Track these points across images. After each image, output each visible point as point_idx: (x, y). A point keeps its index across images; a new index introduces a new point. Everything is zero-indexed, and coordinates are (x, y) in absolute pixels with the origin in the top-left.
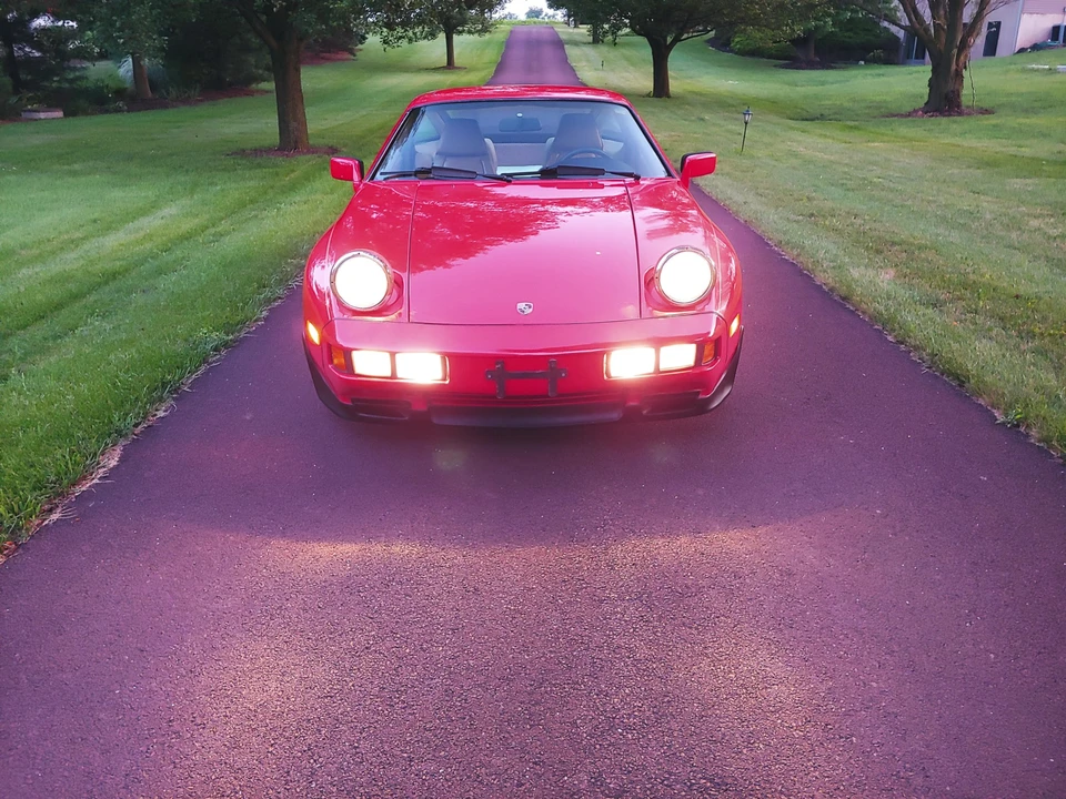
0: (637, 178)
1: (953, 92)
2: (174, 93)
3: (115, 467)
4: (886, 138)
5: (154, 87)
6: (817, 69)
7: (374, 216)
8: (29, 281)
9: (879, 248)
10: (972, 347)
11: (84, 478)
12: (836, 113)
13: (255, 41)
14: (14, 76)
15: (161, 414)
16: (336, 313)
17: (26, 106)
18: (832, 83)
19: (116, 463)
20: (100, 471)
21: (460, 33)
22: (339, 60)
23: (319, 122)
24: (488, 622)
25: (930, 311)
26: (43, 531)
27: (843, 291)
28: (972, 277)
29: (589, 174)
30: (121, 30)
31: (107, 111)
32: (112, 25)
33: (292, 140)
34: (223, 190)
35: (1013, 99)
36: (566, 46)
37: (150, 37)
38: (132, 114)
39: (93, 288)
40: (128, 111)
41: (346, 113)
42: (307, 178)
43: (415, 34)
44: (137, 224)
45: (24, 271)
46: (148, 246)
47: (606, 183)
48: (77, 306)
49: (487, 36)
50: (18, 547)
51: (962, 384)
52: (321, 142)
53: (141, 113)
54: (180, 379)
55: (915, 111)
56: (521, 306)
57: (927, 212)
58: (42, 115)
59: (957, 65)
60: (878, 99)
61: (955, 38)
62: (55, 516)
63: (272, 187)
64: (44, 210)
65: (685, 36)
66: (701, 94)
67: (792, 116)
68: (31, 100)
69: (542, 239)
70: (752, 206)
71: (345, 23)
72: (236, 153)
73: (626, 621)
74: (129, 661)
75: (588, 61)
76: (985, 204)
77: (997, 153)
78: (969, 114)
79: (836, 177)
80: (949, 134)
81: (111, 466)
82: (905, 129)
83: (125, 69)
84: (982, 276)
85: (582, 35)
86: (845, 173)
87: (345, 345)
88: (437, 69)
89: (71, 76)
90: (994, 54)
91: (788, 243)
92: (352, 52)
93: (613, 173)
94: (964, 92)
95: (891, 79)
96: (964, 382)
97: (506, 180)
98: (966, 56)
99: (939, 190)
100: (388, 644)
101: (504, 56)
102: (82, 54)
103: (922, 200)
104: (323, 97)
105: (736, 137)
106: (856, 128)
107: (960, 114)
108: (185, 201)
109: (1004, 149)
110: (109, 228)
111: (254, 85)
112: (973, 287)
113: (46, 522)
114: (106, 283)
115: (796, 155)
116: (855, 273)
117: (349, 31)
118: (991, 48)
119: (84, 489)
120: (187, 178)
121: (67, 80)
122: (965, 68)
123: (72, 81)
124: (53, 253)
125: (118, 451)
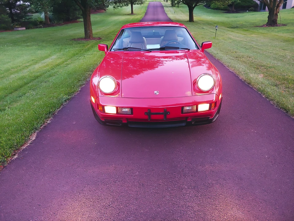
0: (189, 50)
1: (275, 19)
2: (56, 22)
3: (34, 140)
4: (256, 33)
5: (50, 20)
6: (235, 13)
7: (112, 62)
8: (13, 79)
9: (258, 67)
10: (289, 99)
11: (25, 144)
12: (241, 26)
13: (78, 7)
14: (12, 18)
15: (49, 122)
16: (100, 95)
17: (15, 26)
18: (239, 17)
19: (34, 139)
20: (30, 141)
21: (135, 4)
22: (102, 12)
23: (96, 30)
24: (147, 197)
25: (275, 88)
26: (12, 161)
27: (249, 81)
28: (286, 77)
29: (175, 49)
30: (40, 5)
31: (38, 28)
32: (37, 4)
33: (88, 36)
34: (69, 51)
35: (292, 21)
36: (164, 7)
37: (48, 8)
38: (44, 28)
39: (32, 81)
40: (43, 28)
41: (103, 28)
42: (92, 47)
43: (122, 5)
44: (45, 61)
45: (12, 76)
46: (47, 68)
47: (179, 52)
48: (26, 87)
49: (142, 5)
50: (4, 167)
51: (287, 112)
52: (97, 36)
53: (47, 28)
54: (54, 111)
55: (264, 25)
56: (155, 92)
57: (270, 56)
58: (20, 29)
59: (276, 12)
60: (253, 21)
61: (275, 4)
62: (16, 157)
63: (83, 50)
64: (19, 57)
65: (198, 4)
66: (202, 21)
67: (229, 27)
68: (17, 25)
69: (159, 69)
70: (219, 55)
71: (103, 3)
72: (73, 40)
73: (190, 196)
74: (35, 209)
75: (171, 12)
76: (287, 53)
77: (289, 37)
78: (279, 26)
79: (243, 45)
80: (274, 32)
81: (33, 139)
82: (261, 30)
83: (43, 16)
84: (289, 76)
85: (169, 4)
86: (245, 44)
87: (102, 104)
88: (128, 15)
89: (28, 18)
90: (285, 8)
91: (231, 66)
92: (105, 10)
93: (182, 48)
94: (278, 19)
95: (256, 16)
96: (288, 111)
97: (150, 51)
98: (279, 9)
99: (273, 49)
100: (116, 204)
101: (147, 11)
102: (31, 12)
103: (269, 52)
104: (97, 23)
105: (213, 33)
106: (247, 30)
107: (277, 26)
108: (58, 54)
109: (291, 36)
110: (36, 63)
111: (78, 20)
112: (287, 80)
113: (13, 159)
114: (35, 79)
115: (231, 39)
116: (251, 75)
117: (104, 5)
118: (284, 7)
119: (24, 148)
120: (59, 47)
121: (27, 19)
122: (278, 13)
123: (28, 19)
124: (21, 70)
125: (36, 134)
